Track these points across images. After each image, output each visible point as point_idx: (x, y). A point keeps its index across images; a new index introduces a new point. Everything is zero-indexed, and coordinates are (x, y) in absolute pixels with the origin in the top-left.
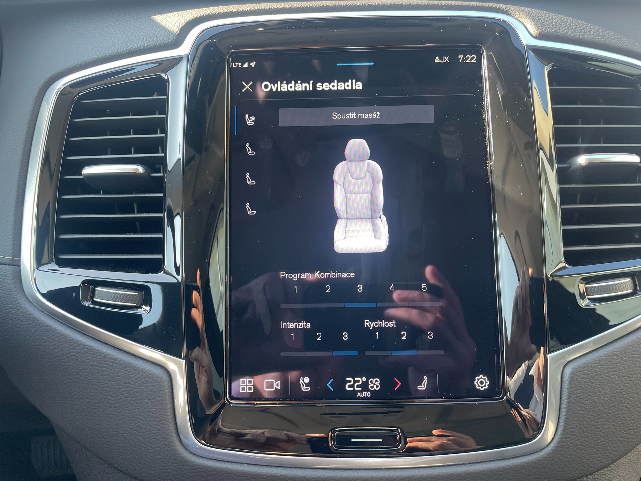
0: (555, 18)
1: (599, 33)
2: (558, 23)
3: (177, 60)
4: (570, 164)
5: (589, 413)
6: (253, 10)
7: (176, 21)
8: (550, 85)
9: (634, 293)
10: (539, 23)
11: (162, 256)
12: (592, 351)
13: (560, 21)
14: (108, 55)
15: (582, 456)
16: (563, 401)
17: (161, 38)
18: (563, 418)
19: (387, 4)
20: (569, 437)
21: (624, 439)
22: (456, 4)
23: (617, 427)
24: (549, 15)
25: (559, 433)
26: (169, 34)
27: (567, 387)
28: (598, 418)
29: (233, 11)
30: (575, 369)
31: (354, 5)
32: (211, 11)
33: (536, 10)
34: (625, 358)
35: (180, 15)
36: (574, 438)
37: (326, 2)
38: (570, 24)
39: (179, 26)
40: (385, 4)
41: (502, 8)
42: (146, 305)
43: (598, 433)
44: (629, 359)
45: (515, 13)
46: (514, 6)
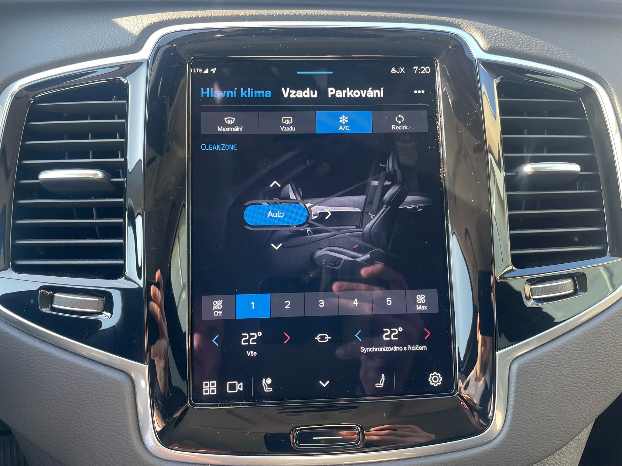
0: (503, 33)
1: (545, 48)
2: (507, 38)
3: (137, 64)
4: (517, 172)
5: (534, 406)
6: (213, 16)
7: (135, 25)
8: (499, 97)
9: (575, 293)
10: (489, 37)
11: (123, 261)
12: (536, 347)
13: (508, 36)
14: (65, 58)
15: (527, 446)
16: (511, 395)
17: (120, 42)
18: (510, 411)
19: (346, 15)
20: (516, 429)
21: (566, 430)
22: (412, 17)
23: (559, 418)
24: (498, 30)
25: (507, 424)
26: (129, 38)
27: (514, 382)
28: (542, 410)
29: (193, 17)
30: (522, 365)
31: (313, 14)
32: (172, 16)
33: (487, 25)
34: (566, 354)
35: (139, 19)
36: (520, 430)
37: (286, 10)
38: (518, 39)
39: (138, 30)
40: (343, 15)
41: (454, 22)
42: (107, 312)
43: (543, 424)
44: (570, 355)
45: (467, 27)
46: (466, 21)
